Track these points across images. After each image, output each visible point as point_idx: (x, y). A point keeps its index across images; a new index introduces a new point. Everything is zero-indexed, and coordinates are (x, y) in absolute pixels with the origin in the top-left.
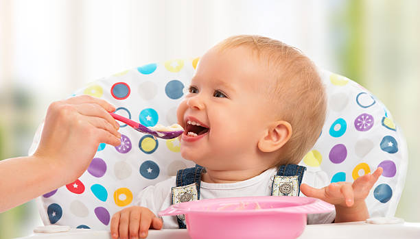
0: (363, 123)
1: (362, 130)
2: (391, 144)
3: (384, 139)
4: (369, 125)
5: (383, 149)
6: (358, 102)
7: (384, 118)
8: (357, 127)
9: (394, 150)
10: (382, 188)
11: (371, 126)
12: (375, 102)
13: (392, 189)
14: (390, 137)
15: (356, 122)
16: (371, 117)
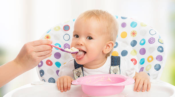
0: (151, 41)
1: (151, 43)
2: (161, 49)
3: (159, 47)
4: (153, 42)
5: (158, 51)
6: (150, 33)
7: (159, 39)
8: (149, 42)
9: (162, 51)
10: (157, 65)
11: (154, 42)
12: (156, 33)
13: (161, 66)
14: (161, 46)
15: (149, 40)
16: (154, 39)
